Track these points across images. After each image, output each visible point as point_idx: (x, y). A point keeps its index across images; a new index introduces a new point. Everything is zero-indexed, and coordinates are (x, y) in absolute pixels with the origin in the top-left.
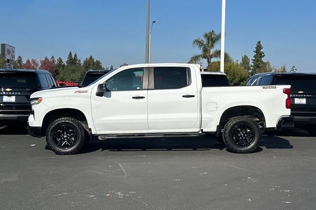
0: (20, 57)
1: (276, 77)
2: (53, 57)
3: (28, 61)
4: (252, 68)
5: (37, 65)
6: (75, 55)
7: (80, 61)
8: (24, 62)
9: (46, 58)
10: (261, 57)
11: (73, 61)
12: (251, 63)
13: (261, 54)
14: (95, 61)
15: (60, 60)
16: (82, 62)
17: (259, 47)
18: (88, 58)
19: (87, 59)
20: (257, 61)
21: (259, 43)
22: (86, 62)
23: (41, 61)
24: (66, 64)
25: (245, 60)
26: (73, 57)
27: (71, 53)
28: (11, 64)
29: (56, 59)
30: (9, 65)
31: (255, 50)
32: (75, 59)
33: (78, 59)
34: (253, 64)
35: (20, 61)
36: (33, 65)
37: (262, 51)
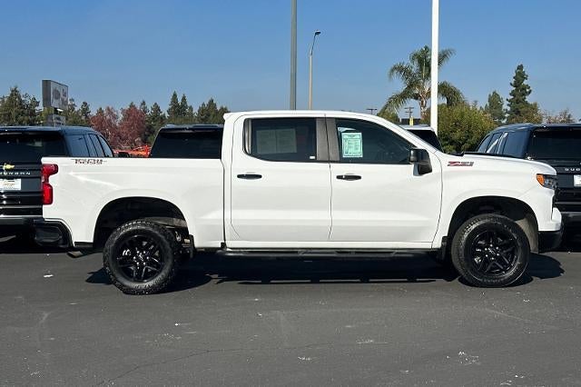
0: (85, 104)
1: (537, 133)
2: (144, 103)
3: (100, 111)
4: (507, 115)
5: (115, 117)
6: (184, 99)
7: (191, 108)
8: (93, 112)
9: (132, 106)
10: (524, 95)
11: (179, 109)
12: (506, 107)
13: (524, 89)
14: (218, 108)
15: (157, 109)
16: (195, 111)
17: (520, 76)
18: (206, 103)
19: (204, 104)
20: (518, 102)
21: (520, 67)
22: (202, 110)
23: (123, 111)
24: (167, 115)
25: (494, 101)
26: (180, 101)
27: (175, 95)
28: (61, 118)
29: (149, 106)
30: (58, 119)
31: (513, 81)
32: (183, 106)
33: (189, 105)
34: (509, 109)
35: (85, 110)
36: (108, 117)
37: (525, 82)
